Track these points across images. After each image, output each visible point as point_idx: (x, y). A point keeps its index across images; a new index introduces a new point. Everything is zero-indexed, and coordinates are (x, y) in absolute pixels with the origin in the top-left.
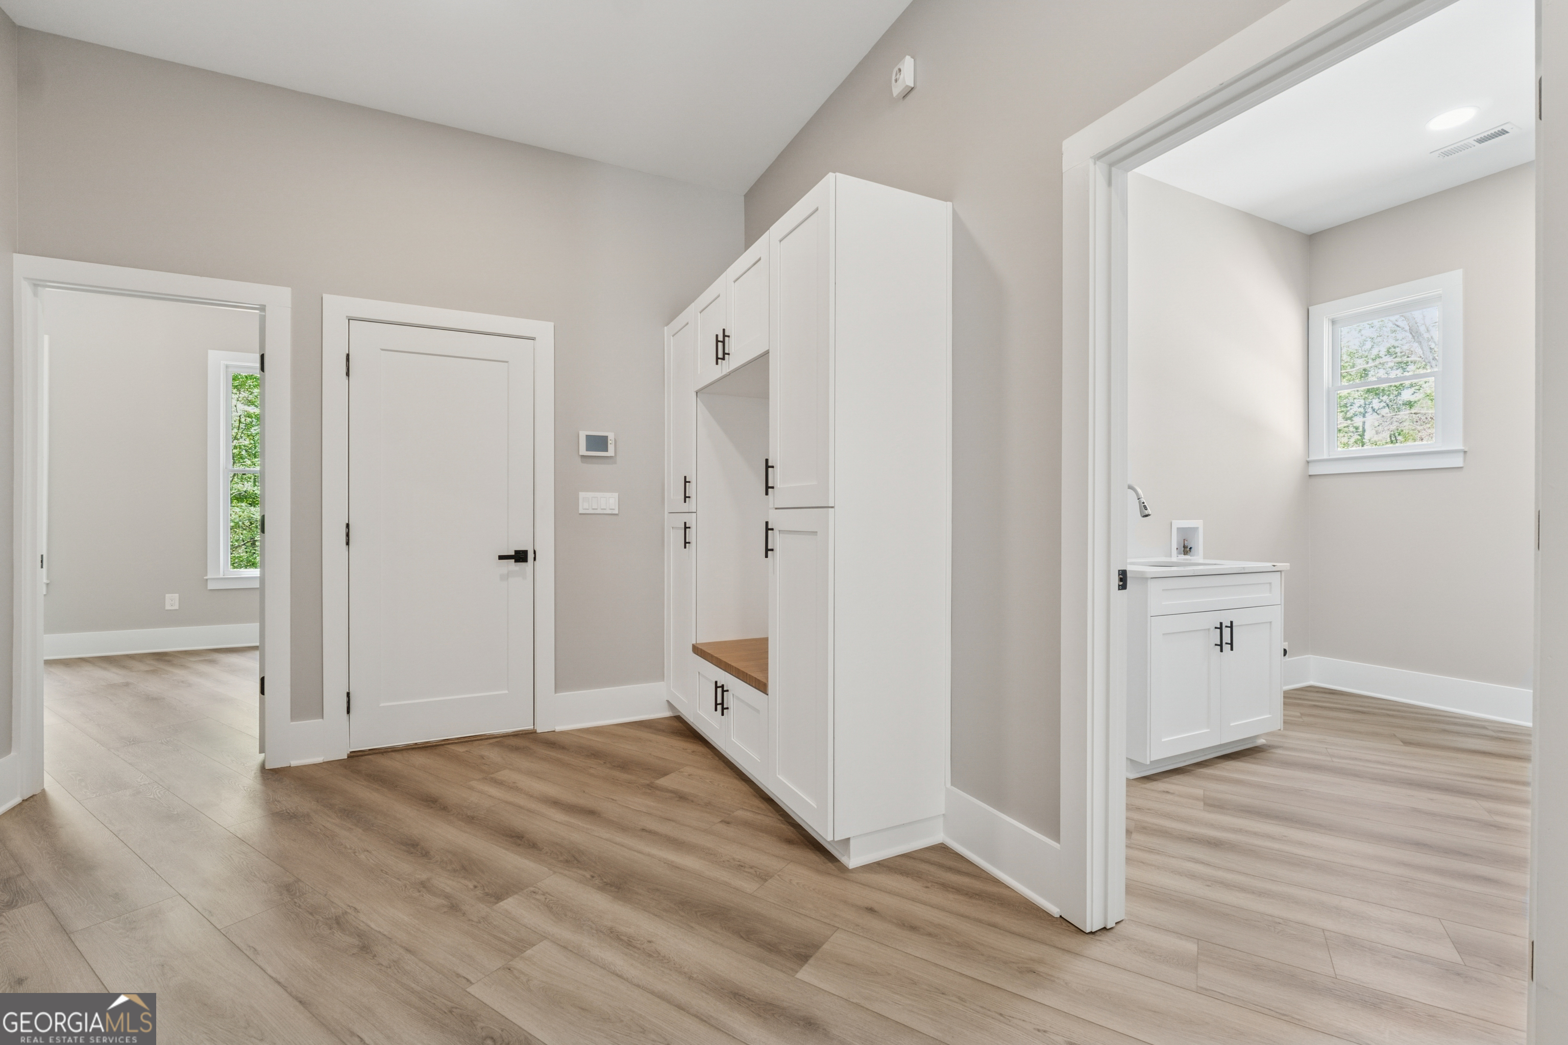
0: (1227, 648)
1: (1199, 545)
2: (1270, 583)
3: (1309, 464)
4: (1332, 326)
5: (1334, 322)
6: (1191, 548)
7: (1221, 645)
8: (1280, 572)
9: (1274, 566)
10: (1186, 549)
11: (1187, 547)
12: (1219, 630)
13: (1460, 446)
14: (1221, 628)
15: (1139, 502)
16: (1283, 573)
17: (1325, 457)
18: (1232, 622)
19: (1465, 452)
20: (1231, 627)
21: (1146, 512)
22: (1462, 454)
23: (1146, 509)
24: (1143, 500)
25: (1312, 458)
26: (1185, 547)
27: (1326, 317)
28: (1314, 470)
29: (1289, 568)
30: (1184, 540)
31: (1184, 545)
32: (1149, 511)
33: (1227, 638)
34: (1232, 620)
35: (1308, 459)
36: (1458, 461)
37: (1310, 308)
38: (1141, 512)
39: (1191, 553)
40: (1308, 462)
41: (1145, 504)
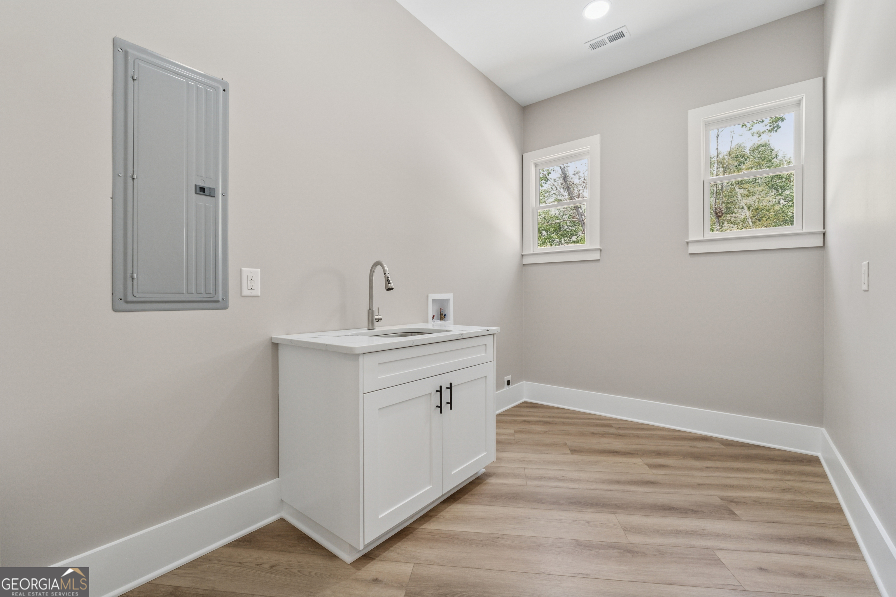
0: (446, 407)
1: (451, 312)
2: (486, 345)
3: (523, 257)
4: (535, 168)
5: (536, 165)
6: (445, 315)
7: (440, 407)
8: (493, 335)
9: (488, 330)
10: (441, 316)
11: (443, 314)
12: (439, 393)
13: (598, 247)
14: (440, 391)
15: (385, 276)
16: (495, 336)
17: (531, 252)
18: (451, 384)
19: (601, 250)
20: (450, 388)
21: (390, 286)
22: (599, 252)
23: (389, 283)
24: (388, 275)
25: (524, 253)
26: (441, 314)
27: (532, 161)
28: (526, 261)
29: (499, 331)
30: (441, 308)
31: (441, 312)
32: (392, 285)
33: (446, 398)
34: (451, 382)
35: (522, 254)
36: (596, 256)
37: (523, 155)
38: (386, 286)
39: (446, 318)
40: (522, 256)
41: (389, 279)
